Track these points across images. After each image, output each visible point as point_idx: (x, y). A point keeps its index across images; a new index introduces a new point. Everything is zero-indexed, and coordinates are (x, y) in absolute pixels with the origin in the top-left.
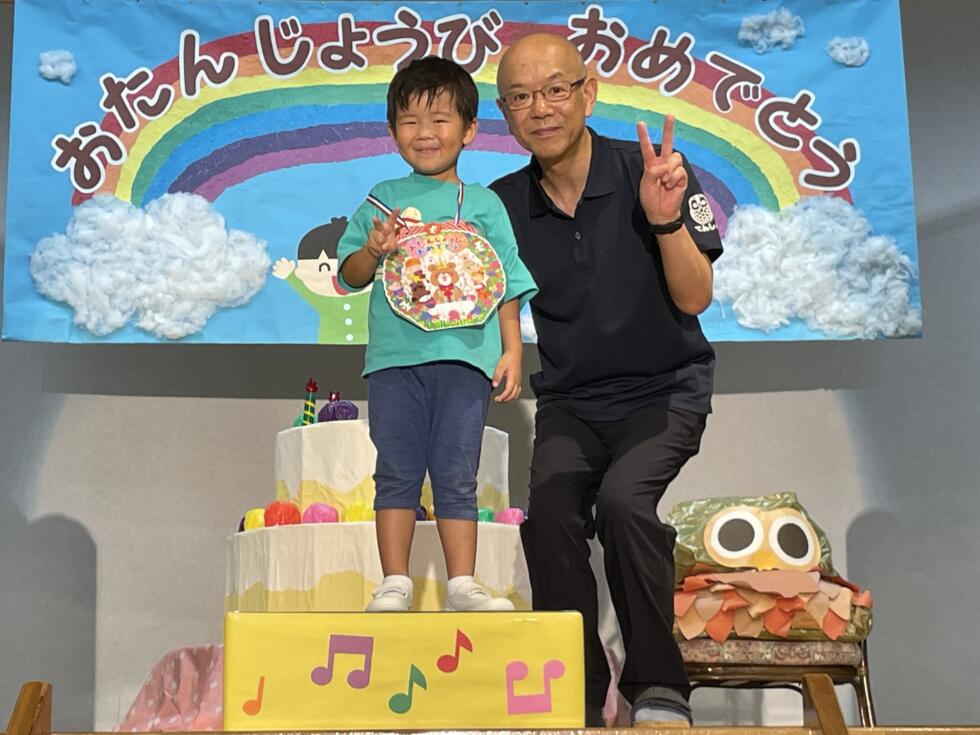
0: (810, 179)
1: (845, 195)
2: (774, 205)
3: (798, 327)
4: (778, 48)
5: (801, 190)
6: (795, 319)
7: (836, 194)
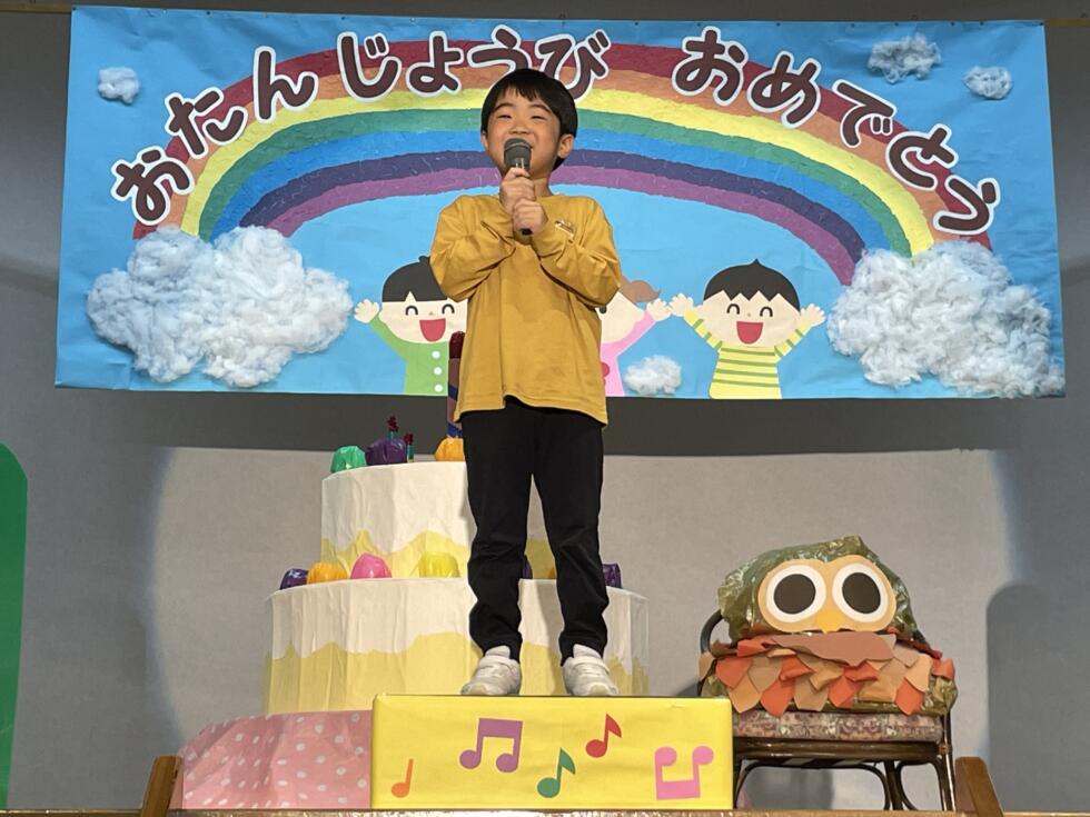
0: (944, 221)
1: (983, 239)
2: (904, 249)
3: (930, 383)
4: (912, 77)
5: (936, 234)
6: (928, 374)
7: (973, 239)
